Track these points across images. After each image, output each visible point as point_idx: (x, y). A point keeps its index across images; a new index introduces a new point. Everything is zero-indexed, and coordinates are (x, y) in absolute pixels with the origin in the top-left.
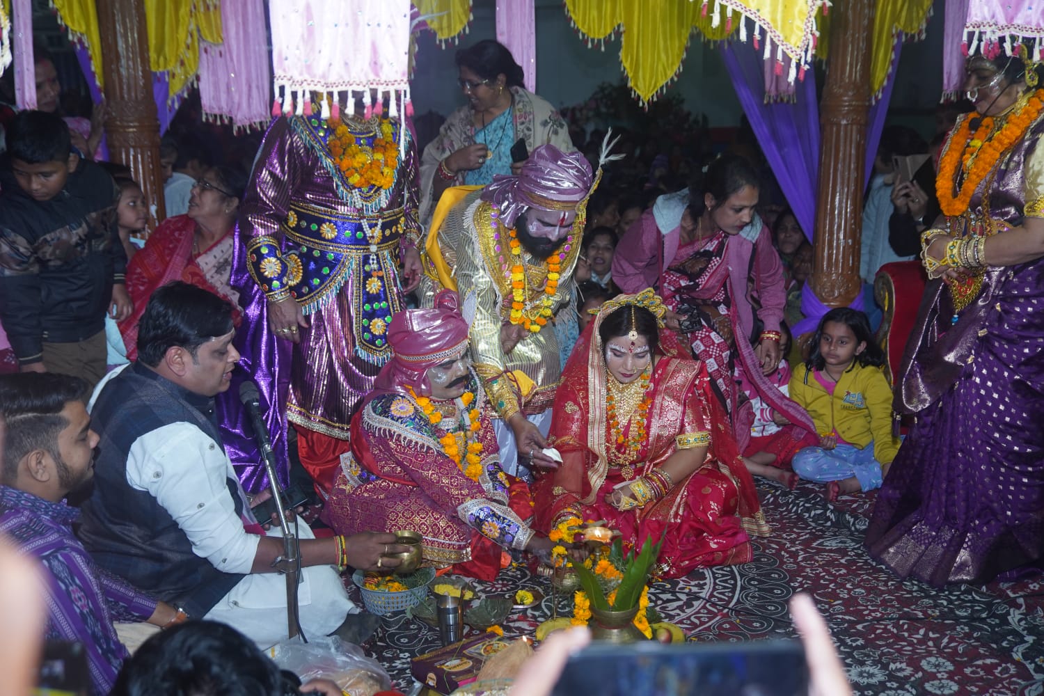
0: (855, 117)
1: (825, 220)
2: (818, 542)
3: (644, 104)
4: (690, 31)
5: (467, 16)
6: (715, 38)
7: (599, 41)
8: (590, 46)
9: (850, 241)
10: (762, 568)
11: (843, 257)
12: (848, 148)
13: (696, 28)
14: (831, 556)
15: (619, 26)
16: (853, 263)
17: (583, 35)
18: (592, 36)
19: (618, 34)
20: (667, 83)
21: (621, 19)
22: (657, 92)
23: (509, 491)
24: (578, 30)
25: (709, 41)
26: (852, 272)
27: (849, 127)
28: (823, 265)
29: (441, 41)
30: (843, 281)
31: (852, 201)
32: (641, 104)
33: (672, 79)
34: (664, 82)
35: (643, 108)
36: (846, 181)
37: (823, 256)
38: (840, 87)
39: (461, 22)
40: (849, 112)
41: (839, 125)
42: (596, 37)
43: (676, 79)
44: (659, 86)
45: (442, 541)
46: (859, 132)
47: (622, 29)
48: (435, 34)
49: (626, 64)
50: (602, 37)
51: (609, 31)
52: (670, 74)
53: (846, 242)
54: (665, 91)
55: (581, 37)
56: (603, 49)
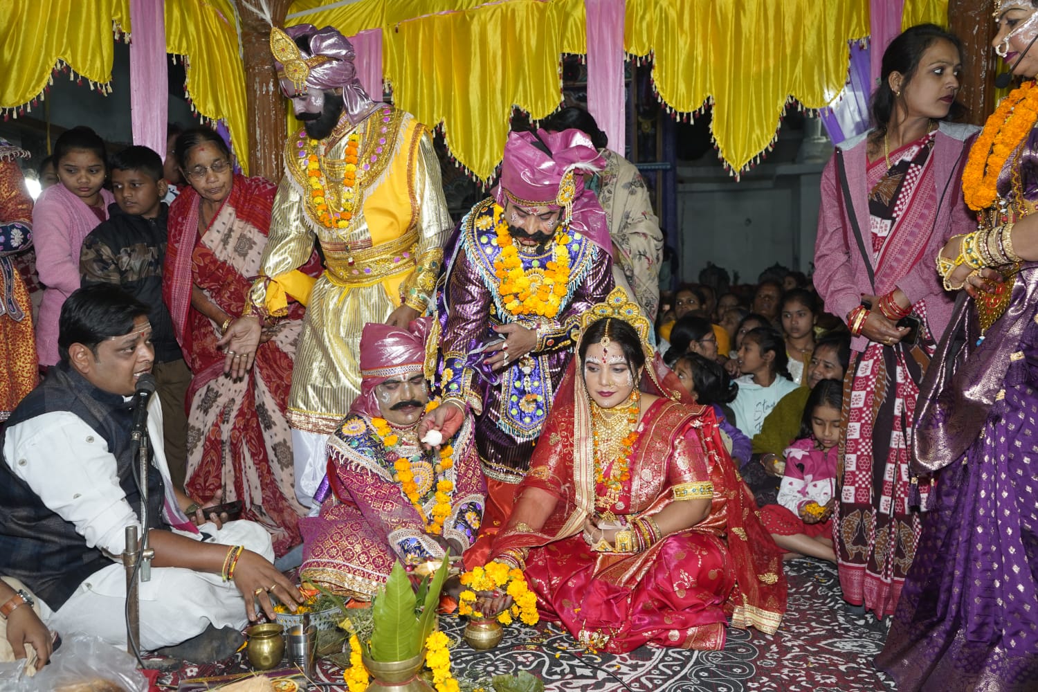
2: (830, 641)
3: (734, 173)
4: (785, 100)
5: (559, 97)
6: (814, 107)
7: (688, 114)
8: (678, 119)
10: (731, 658)
13: (792, 97)
14: (831, 660)
15: (708, 99)
17: (671, 108)
18: (680, 110)
19: (708, 108)
20: (761, 154)
21: (711, 92)
22: (750, 162)
23: (475, 533)
24: (666, 105)
25: (808, 110)
29: (535, 122)
32: (731, 174)
33: (767, 150)
34: (758, 152)
35: (734, 178)
39: (555, 102)
42: (686, 111)
43: (770, 149)
44: (753, 155)
45: (370, 572)
47: (711, 102)
48: (528, 115)
49: (718, 137)
50: (691, 111)
51: (699, 106)
52: (765, 144)
54: (758, 162)
55: (668, 111)
56: (692, 122)
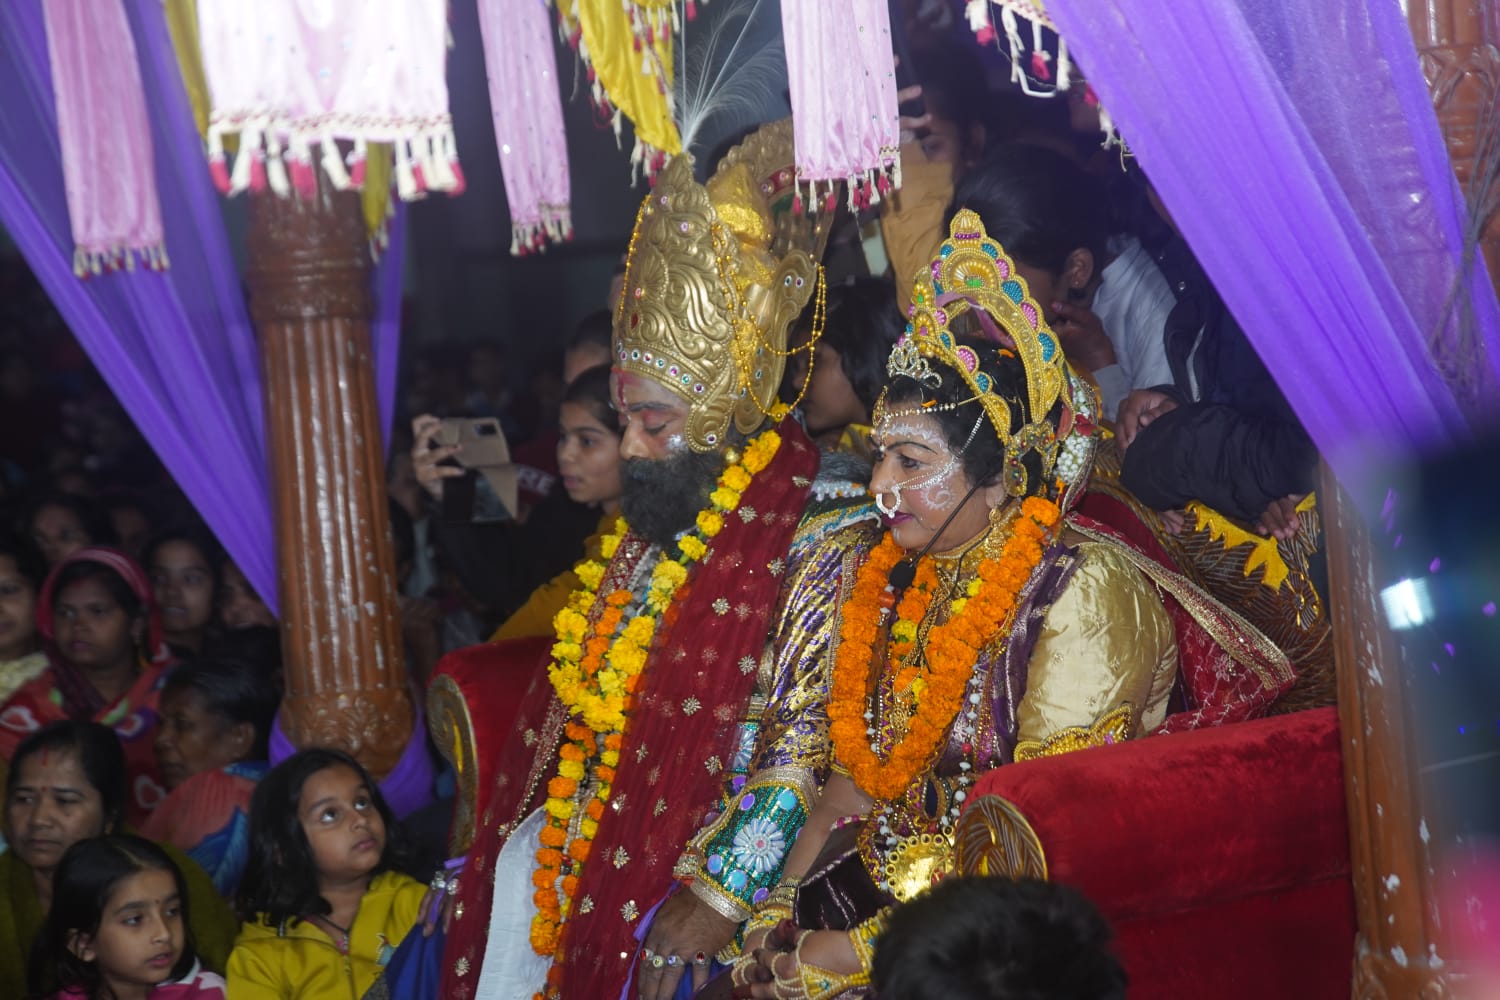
0: (333, 297)
1: (300, 560)
9: (370, 607)
11: (360, 650)
12: (329, 377)
16: (386, 662)
26: (387, 683)
27: (324, 326)
28: (311, 677)
30: (365, 709)
31: (359, 503)
36: (336, 458)
37: (308, 653)
38: (286, 227)
40: (315, 287)
41: (297, 321)
46: (351, 336)
53: (362, 612)
